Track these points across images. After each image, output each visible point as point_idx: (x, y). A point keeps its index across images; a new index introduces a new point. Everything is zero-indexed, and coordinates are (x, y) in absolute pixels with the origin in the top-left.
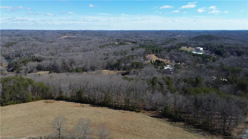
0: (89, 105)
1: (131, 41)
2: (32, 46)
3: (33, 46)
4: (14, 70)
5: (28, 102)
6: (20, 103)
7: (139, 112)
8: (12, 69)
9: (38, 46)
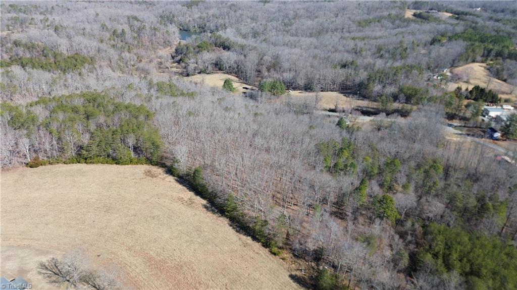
0: (204, 202)
1: (452, 10)
2: (229, 10)
3: (231, 9)
4: (181, 62)
5: (123, 164)
6: (111, 164)
7: (275, 254)
8: (179, 57)
9: (239, 9)
